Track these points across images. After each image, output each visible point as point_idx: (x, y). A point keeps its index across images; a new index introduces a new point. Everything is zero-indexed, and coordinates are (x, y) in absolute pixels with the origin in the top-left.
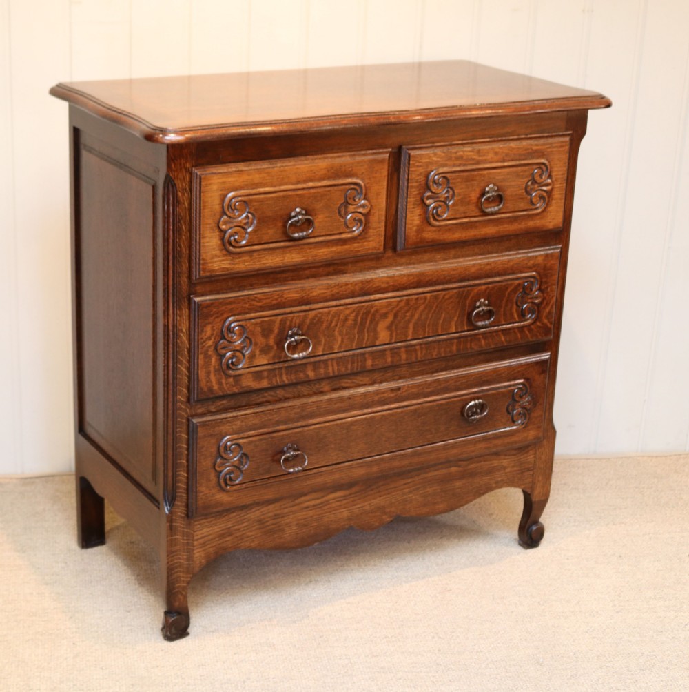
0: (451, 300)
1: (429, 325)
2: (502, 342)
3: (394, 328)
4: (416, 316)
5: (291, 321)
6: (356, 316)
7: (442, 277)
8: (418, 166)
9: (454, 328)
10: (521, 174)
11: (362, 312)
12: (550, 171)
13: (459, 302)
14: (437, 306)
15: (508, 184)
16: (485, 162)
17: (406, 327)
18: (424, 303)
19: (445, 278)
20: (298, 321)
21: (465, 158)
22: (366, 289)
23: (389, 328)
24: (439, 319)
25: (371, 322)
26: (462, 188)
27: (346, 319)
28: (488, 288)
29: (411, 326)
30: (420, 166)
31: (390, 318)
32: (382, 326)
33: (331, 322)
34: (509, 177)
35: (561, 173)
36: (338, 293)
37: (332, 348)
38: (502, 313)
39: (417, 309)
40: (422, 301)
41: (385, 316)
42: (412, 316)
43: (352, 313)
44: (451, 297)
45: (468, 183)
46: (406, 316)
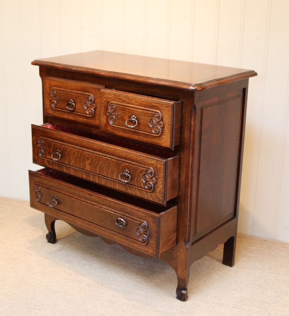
0: (113, 164)
1: (105, 171)
2: (138, 195)
3: (91, 165)
4: (100, 165)
5: (57, 146)
6: (78, 154)
7: (110, 152)
8: (104, 98)
9: (115, 177)
10: (147, 114)
11: (80, 153)
12: (162, 118)
13: (117, 166)
14: (108, 164)
15: (141, 117)
16: (131, 104)
17: (96, 168)
18: (102, 160)
19: (111, 153)
20: (59, 147)
21: (122, 99)
22: (81, 144)
23: (90, 164)
24: (109, 170)
25: (83, 159)
26: (121, 113)
27: (74, 154)
28: (129, 165)
29: (98, 168)
30: (105, 98)
31: (90, 161)
32: (87, 163)
33: (69, 153)
34: (141, 114)
35: (168, 121)
36: (72, 142)
37: (70, 163)
38: (136, 180)
39: (100, 161)
40: (102, 159)
41: (88, 159)
42: (98, 164)
43: (76, 152)
44: (113, 162)
45: (123, 111)
46: (95, 163)
